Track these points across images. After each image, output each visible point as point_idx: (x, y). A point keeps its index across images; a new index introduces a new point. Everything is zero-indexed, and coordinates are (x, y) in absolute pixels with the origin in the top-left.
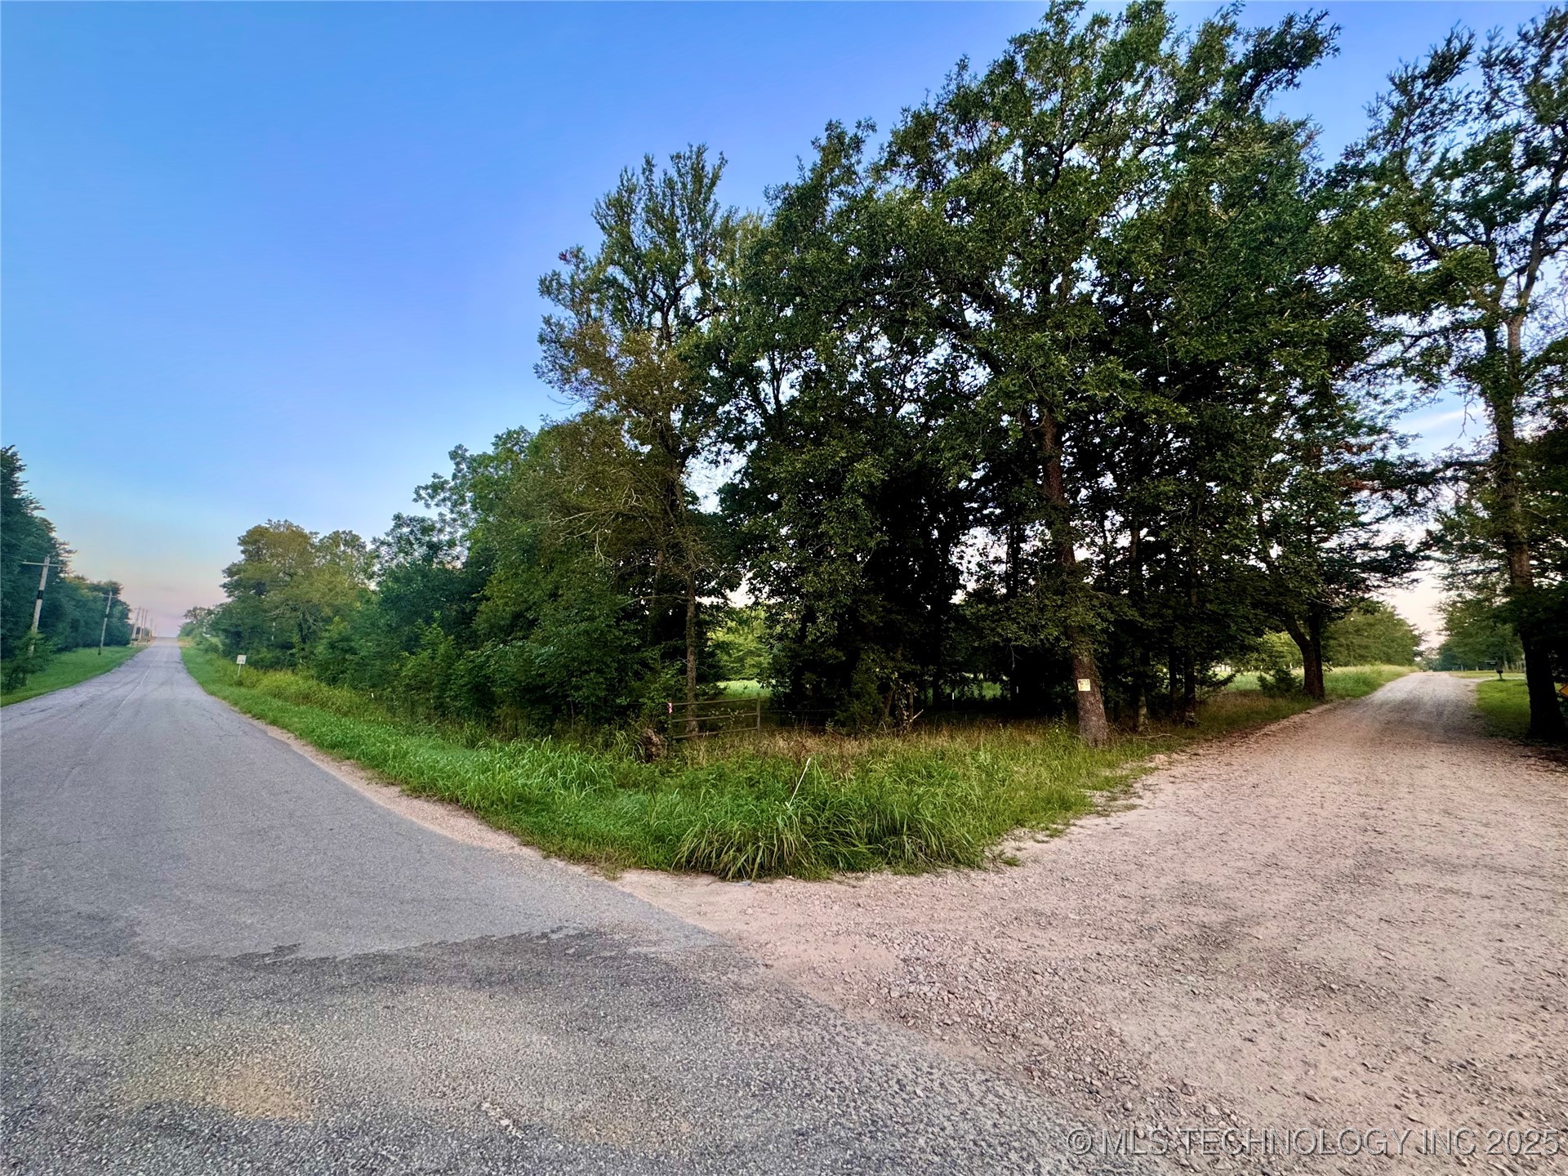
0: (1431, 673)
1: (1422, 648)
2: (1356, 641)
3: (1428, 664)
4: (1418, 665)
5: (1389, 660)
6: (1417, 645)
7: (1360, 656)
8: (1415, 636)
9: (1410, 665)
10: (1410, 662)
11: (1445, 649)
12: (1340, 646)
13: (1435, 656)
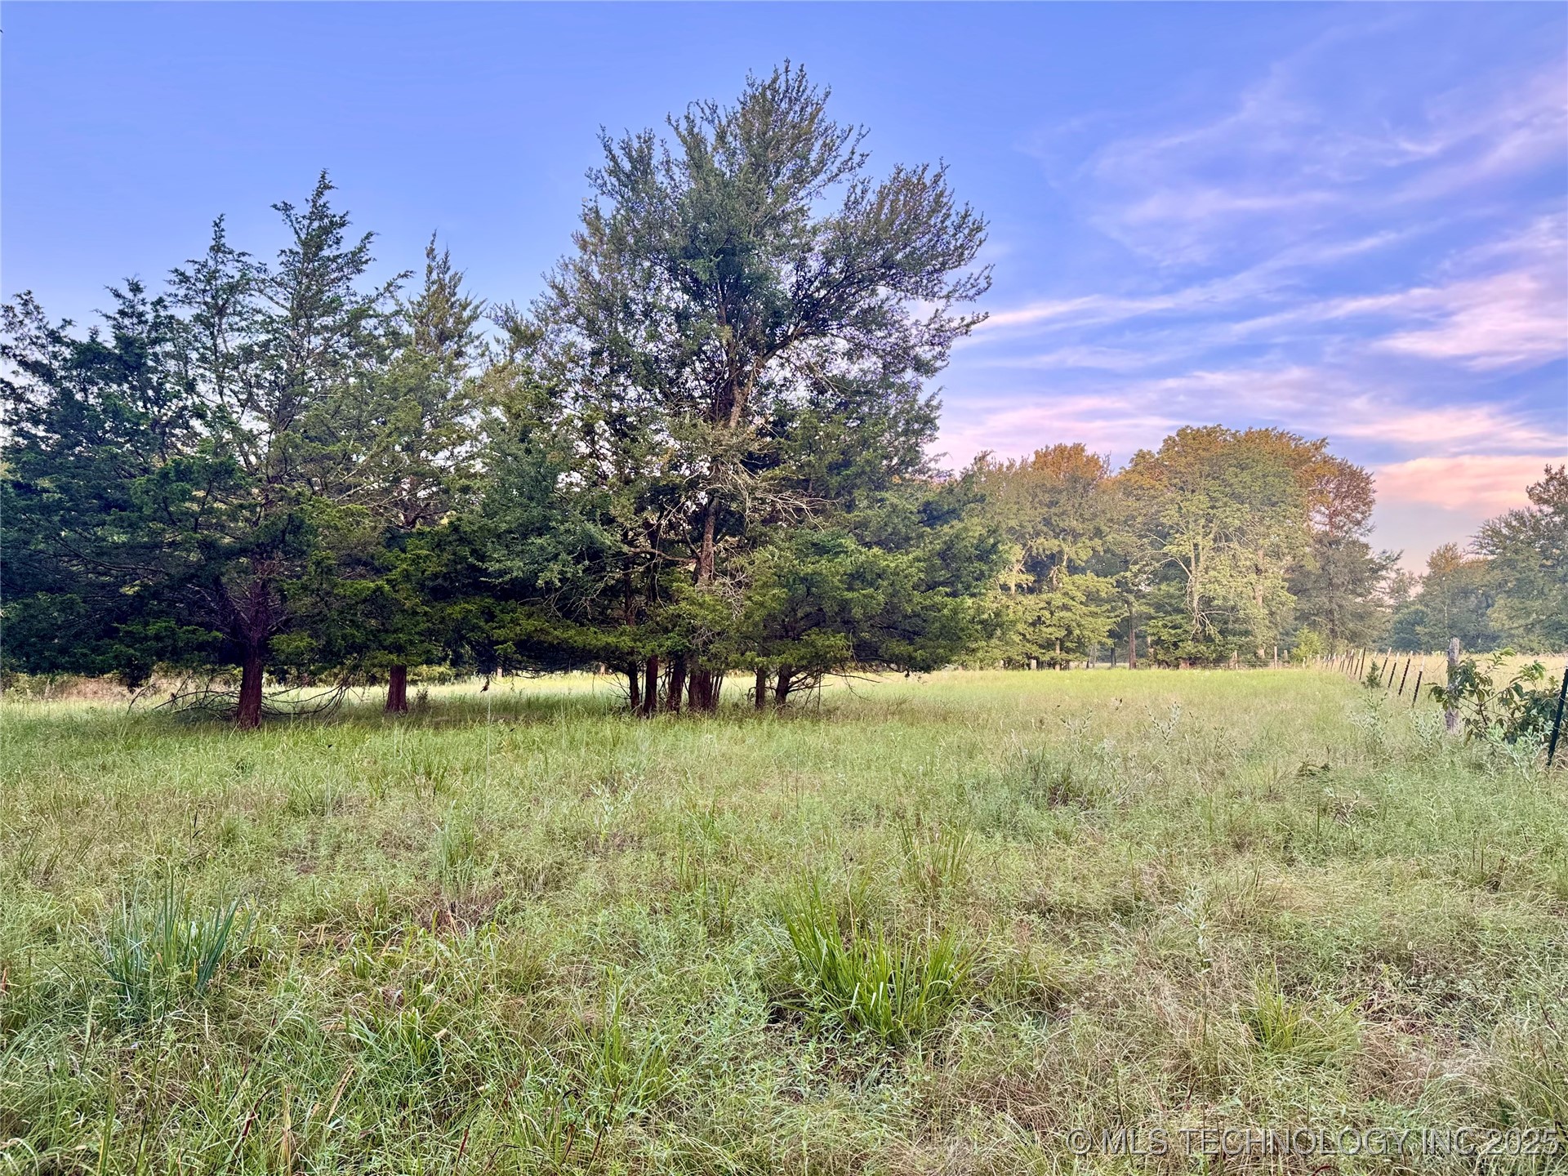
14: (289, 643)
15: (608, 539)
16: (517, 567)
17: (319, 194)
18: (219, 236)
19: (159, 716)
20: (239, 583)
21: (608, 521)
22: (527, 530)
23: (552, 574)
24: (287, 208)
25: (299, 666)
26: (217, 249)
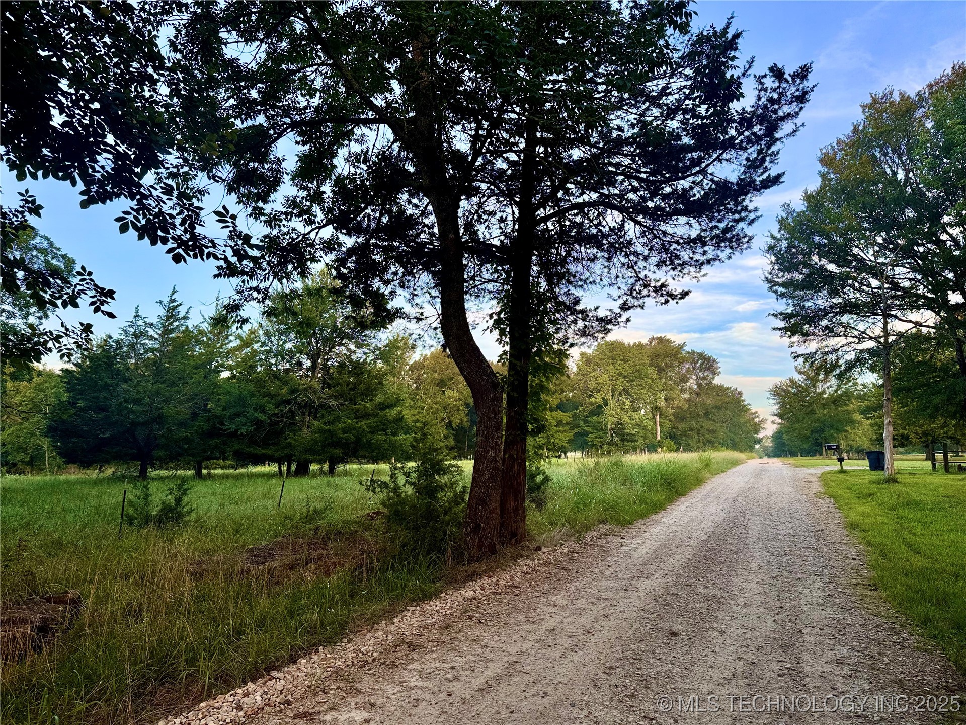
0: (766, 459)
1: (760, 436)
2: (707, 425)
3: (764, 451)
4: (757, 452)
5: (734, 446)
6: (757, 432)
7: (709, 441)
8: (755, 424)
9: (751, 451)
10: (751, 449)
11: (778, 436)
12: (691, 430)
13: (769, 443)
14: (158, 453)
15: (263, 417)
16: (233, 427)
17: (173, 294)
18: (137, 312)
19: (109, 479)
20: (141, 434)
21: (263, 411)
22: (238, 415)
23: (244, 430)
24: (161, 302)
25: (160, 461)
26: (137, 316)
